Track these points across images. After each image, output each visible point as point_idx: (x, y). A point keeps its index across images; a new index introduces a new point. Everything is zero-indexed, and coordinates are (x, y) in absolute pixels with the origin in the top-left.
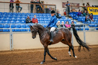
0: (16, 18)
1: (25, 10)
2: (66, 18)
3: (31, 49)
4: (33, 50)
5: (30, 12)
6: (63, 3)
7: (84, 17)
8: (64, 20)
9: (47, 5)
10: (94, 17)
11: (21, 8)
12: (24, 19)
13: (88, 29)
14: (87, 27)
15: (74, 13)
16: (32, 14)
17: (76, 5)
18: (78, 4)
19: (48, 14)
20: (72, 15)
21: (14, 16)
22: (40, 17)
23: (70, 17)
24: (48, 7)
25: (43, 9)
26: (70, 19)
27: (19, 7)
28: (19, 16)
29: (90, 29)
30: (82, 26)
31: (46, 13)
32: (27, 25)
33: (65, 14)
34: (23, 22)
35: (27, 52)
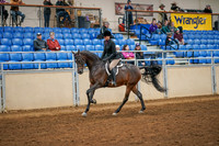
0: (11, 39)
1: (32, 20)
2: (125, 38)
3: (47, 109)
4: (52, 109)
5: (42, 26)
6: (118, 5)
7: (164, 36)
8: (120, 41)
9: (81, 9)
10: (185, 36)
11: (23, 17)
12: (29, 40)
13: (172, 63)
14: (169, 57)
15: (141, 27)
16: (47, 30)
17: (145, 9)
18: (150, 7)
19: (84, 30)
20: (138, 32)
21: (7, 34)
22: (67, 35)
23: (132, 35)
24: (83, 14)
25: (72, 17)
26: (132, 39)
27: (18, 14)
28: (19, 35)
29: (177, 61)
30: (159, 55)
31: (80, 27)
32: (36, 53)
33: (121, 28)
34: (28, 47)
35: (37, 114)
